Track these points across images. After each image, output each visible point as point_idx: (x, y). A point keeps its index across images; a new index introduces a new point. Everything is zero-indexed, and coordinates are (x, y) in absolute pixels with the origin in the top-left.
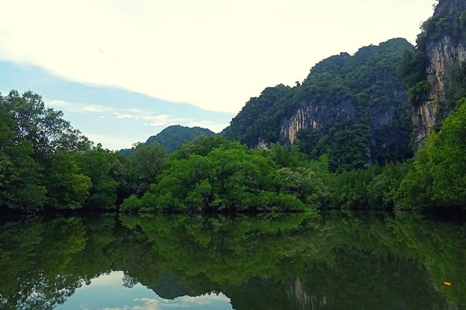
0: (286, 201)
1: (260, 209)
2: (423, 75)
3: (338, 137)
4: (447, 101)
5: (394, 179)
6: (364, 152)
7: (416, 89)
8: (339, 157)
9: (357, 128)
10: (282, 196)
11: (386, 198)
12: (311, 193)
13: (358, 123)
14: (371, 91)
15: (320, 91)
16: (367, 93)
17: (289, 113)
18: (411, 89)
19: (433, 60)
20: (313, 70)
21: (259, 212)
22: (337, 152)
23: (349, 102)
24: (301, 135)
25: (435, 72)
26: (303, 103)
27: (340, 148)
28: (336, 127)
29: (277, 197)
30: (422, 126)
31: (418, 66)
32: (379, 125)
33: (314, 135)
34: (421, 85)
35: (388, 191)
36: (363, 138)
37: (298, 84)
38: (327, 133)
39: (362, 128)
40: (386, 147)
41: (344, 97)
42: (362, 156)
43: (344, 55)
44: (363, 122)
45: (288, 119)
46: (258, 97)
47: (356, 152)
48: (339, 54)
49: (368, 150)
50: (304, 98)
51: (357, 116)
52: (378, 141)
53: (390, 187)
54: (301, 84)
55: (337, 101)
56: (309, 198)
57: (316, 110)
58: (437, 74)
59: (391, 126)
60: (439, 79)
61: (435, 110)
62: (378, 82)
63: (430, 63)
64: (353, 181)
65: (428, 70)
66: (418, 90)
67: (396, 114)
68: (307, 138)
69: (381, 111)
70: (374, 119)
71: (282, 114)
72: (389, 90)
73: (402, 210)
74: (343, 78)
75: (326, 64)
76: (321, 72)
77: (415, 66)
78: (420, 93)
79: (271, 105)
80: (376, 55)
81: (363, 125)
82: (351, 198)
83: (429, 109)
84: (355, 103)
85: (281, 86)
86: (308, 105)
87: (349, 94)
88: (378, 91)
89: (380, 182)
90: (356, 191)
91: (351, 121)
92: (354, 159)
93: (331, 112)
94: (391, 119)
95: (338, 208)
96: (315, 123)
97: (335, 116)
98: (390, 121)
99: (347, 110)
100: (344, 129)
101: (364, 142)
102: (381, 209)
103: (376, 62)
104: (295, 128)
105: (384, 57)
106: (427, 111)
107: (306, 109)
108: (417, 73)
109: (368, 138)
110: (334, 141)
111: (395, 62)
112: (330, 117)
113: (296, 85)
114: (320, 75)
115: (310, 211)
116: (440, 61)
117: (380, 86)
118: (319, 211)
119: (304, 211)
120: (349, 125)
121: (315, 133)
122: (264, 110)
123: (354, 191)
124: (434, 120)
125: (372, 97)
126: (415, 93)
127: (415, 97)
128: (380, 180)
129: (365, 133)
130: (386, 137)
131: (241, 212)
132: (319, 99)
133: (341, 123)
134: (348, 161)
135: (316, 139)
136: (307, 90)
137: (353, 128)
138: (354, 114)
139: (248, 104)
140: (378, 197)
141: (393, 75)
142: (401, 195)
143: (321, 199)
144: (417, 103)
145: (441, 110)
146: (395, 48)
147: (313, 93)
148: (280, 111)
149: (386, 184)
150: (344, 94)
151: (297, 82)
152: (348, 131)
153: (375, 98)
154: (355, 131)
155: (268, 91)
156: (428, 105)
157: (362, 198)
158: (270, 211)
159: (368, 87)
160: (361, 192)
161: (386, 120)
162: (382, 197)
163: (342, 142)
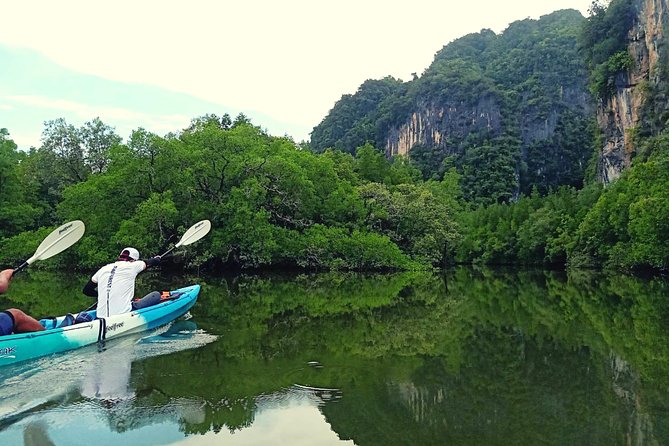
0: (366, 246)
1: (303, 264)
2: (623, 43)
3: (472, 155)
4: (662, 85)
5: (567, 216)
6: (510, 179)
7: (608, 67)
8: (471, 186)
9: (501, 142)
10: (359, 237)
11: (550, 247)
12: (422, 233)
13: (504, 135)
14: (525, 88)
15: (448, 85)
16: (519, 91)
17: (399, 118)
18: (600, 67)
19: (642, 16)
20: (440, 56)
21: (301, 270)
22: (468, 180)
23: (492, 101)
24: (417, 153)
25: (643, 37)
26: (421, 104)
27: (474, 174)
28: (470, 141)
29: (346, 239)
30: (614, 129)
31: (614, 26)
32: (534, 141)
33: (436, 153)
34: (619, 59)
35: (556, 236)
36: (510, 158)
37: (416, 78)
38: (455, 150)
39: (510, 142)
40: (542, 173)
41: (484, 93)
42: (507, 186)
43: (487, 32)
44: (511, 134)
45: (398, 128)
46: (353, 94)
47: (497, 179)
48: (479, 32)
49: (517, 176)
50: (423, 95)
51: (503, 124)
52: (530, 164)
53: (559, 230)
54: (419, 76)
55: (473, 100)
56: (418, 243)
57: (441, 115)
58: (647, 39)
59: (552, 141)
60: (650, 47)
61: (638, 102)
62: (536, 73)
63: (637, 20)
64: (495, 221)
65: (631, 33)
66: (612, 67)
67: (560, 123)
68: (424, 158)
69: (538, 118)
70: (527, 131)
71: (389, 120)
72: (552, 88)
73: (582, 268)
74: (484, 68)
75: (459, 47)
76: (451, 58)
77: (609, 28)
78: (615, 74)
79: (373, 107)
80: (536, 33)
81: (510, 137)
82: (491, 248)
83: (628, 101)
84: (500, 104)
85: (389, 79)
86: (429, 106)
87: (492, 89)
88: (534, 89)
89: (541, 221)
90: (499, 237)
91: (492, 132)
92: (493, 189)
93: (462, 118)
94: (552, 132)
95: (468, 264)
96: (437, 135)
97: (469, 124)
98: (549, 134)
99: (487, 116)
100: (481, 144)
101: (511, 164)
102: (540, 266)
103: (534, 42)
104: (407, 143)
105: (547, 36)
106: (624, 105)
107: (425, 112)
108: (610, 40)
109: (517, 158)
110: (466, 162)
111: (563, 43)
112: (461, 125)
113: (411, 78)
114: (449, 63)
115: (418, 271)
116: (656, 14)
117: (539, 81)
118: (437, 270)
119: (403, 270)
120: (488, 138)
121: (438, 150)
122: (362, 115)
123: (495, 235)
124: (636, 119)
125: (525, 98)
126: (607, 73)
127: (606, 81)
128: (542, 218)
129: (513, 150)
130: (542, 159)
131: (251, 271)
132: (445, 97)
133: (477, 135)
134: (485, 193)
135: (439, 159)
136: (428, 83)
137: (494, 143)
138: (498, 122)
139: (338, 105)
140: (538, 246)
141: (559, 63)
142: (581, 242)
143: (442, 245)
144: (608, 92)
145: (651, 101)
146: (564, 23)
147: (437, 87)
148: (385, 116)
149: (551, 223)
150: (484, 89)
151: (414, 74)
152: (487, 147)
153: (529, 98)
154: (498, 147)
155: (369, 87)
156: (627, 95)
157: (508, 247)
158: (328, 270)
159: (520, 82)
160: (506, 238)
161: (544, 133)
162: (544, 245)
163: (477, 163)
